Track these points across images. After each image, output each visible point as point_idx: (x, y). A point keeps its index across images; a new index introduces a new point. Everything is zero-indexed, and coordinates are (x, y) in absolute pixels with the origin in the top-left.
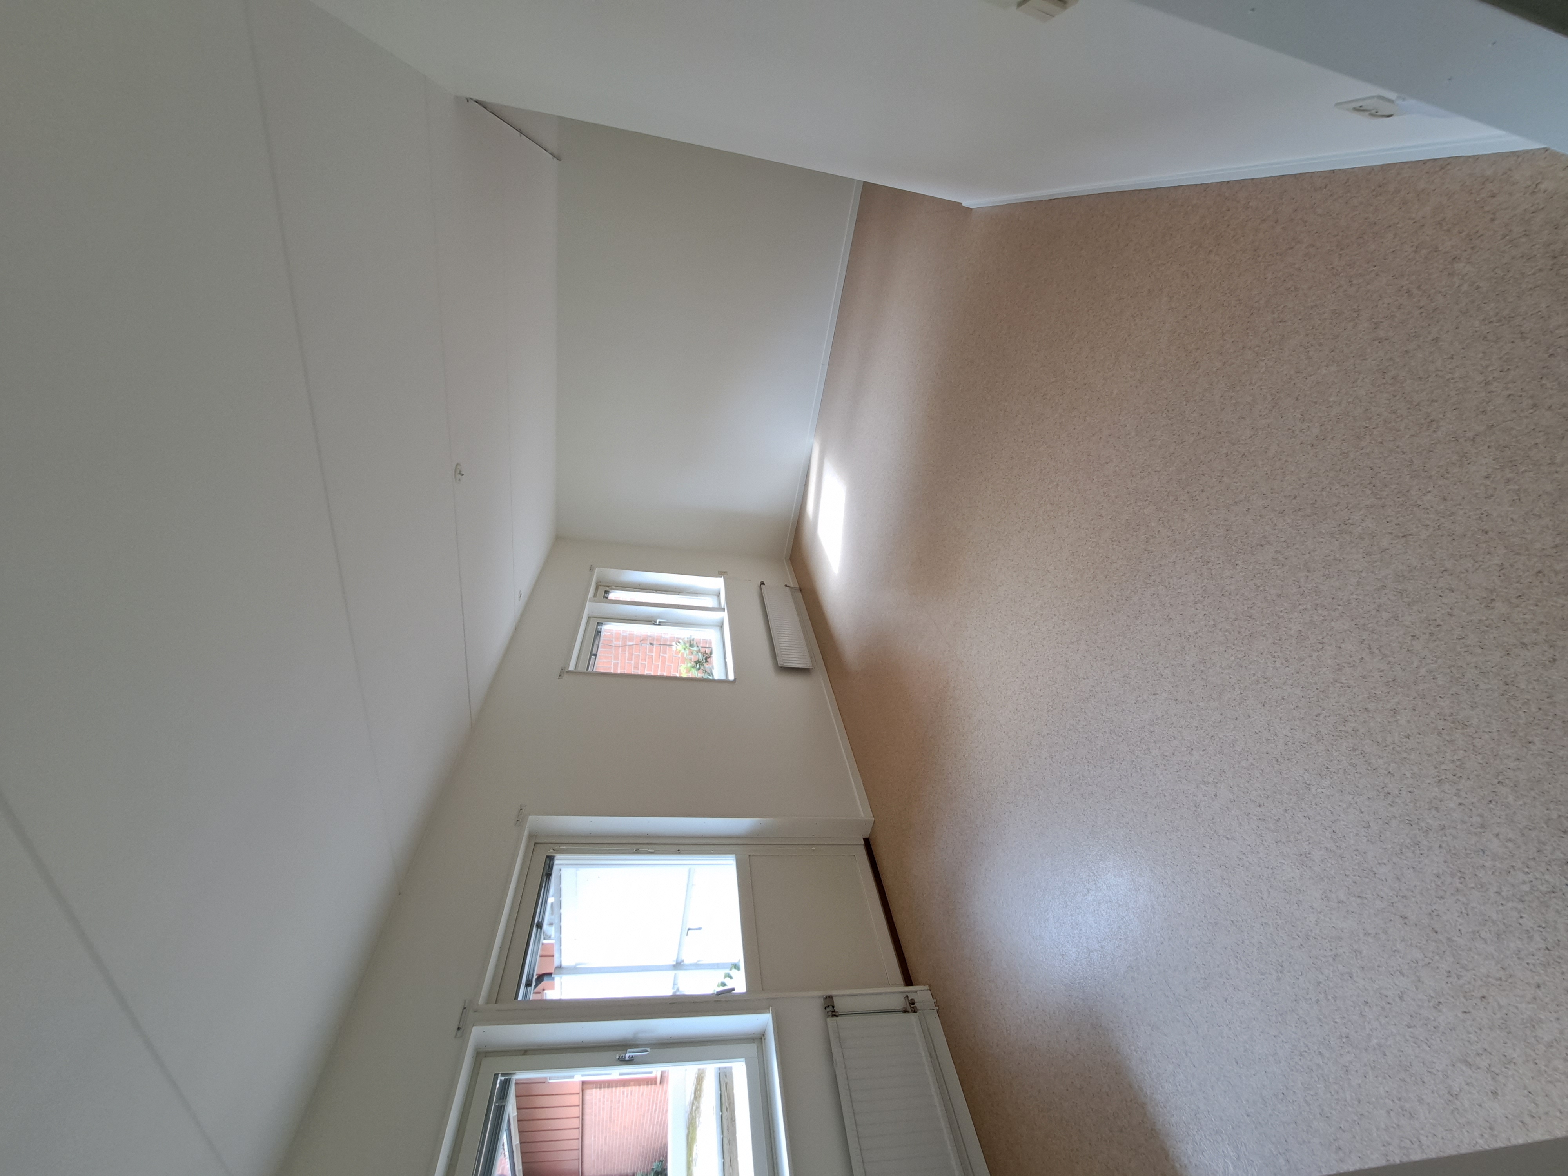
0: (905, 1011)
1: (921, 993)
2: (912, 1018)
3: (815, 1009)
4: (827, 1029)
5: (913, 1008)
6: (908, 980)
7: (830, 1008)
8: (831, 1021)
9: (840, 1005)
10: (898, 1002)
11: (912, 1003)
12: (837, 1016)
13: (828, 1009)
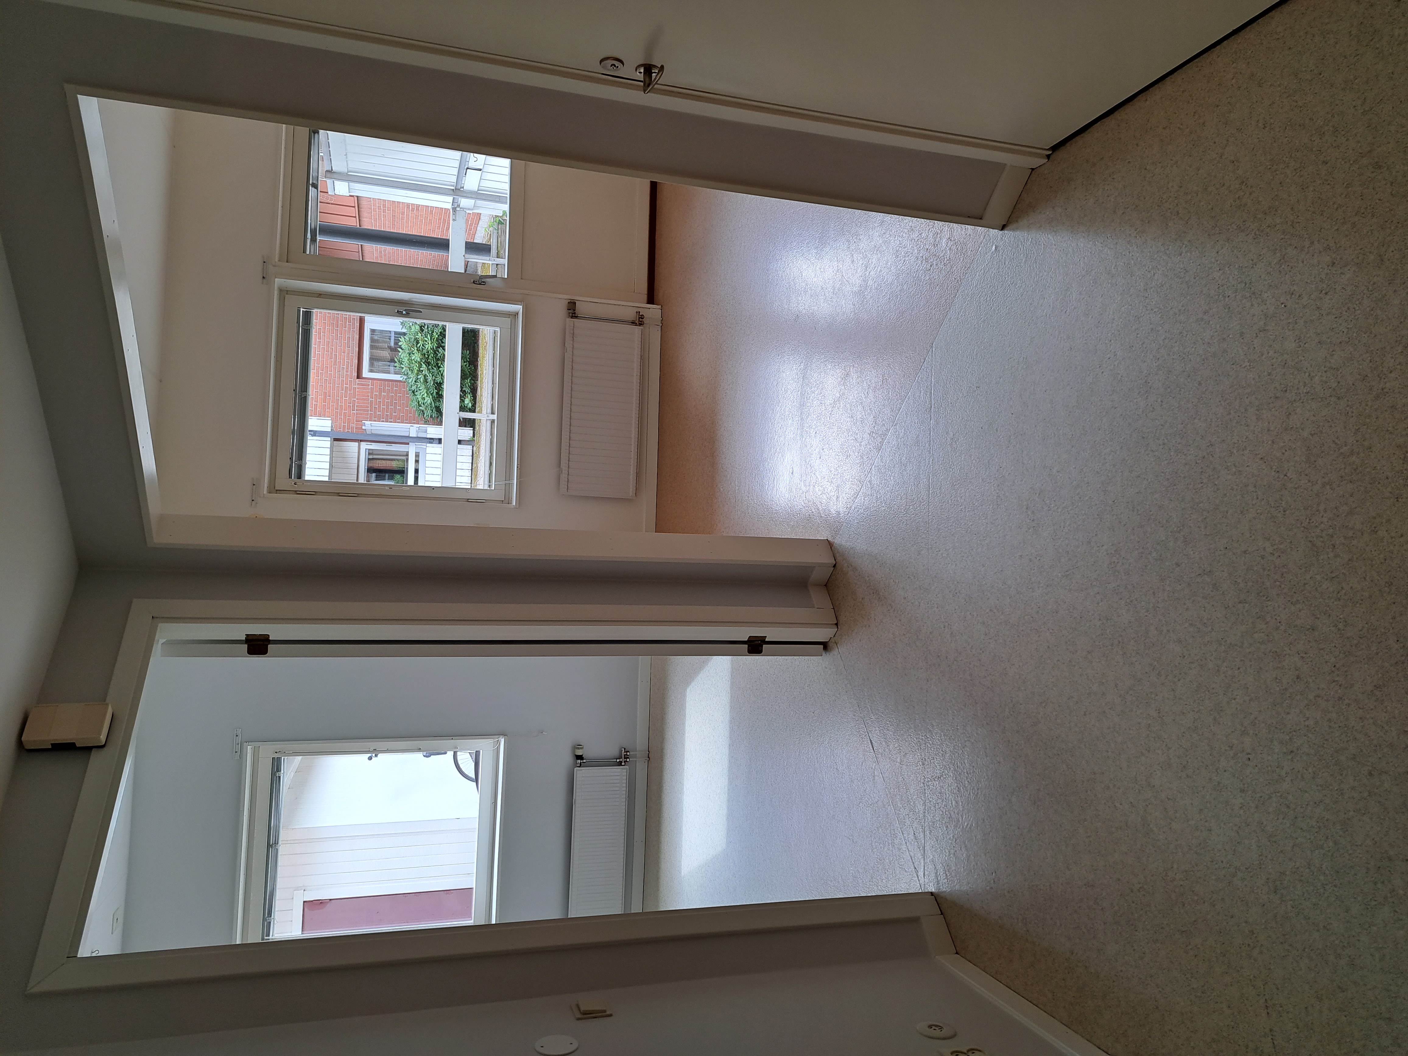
0: (633, 323)
1: (653, 312)
2: (637, 329)
3: (560, 309)
4: (565, 329)
5: (641, 321)
6: (651, 299)
7: (572, 310)
8: (569, 320)
9: (581, 308)
10: (630, 314)
11: (642, 317)
12: (576, 317)
13: (570, 311)
